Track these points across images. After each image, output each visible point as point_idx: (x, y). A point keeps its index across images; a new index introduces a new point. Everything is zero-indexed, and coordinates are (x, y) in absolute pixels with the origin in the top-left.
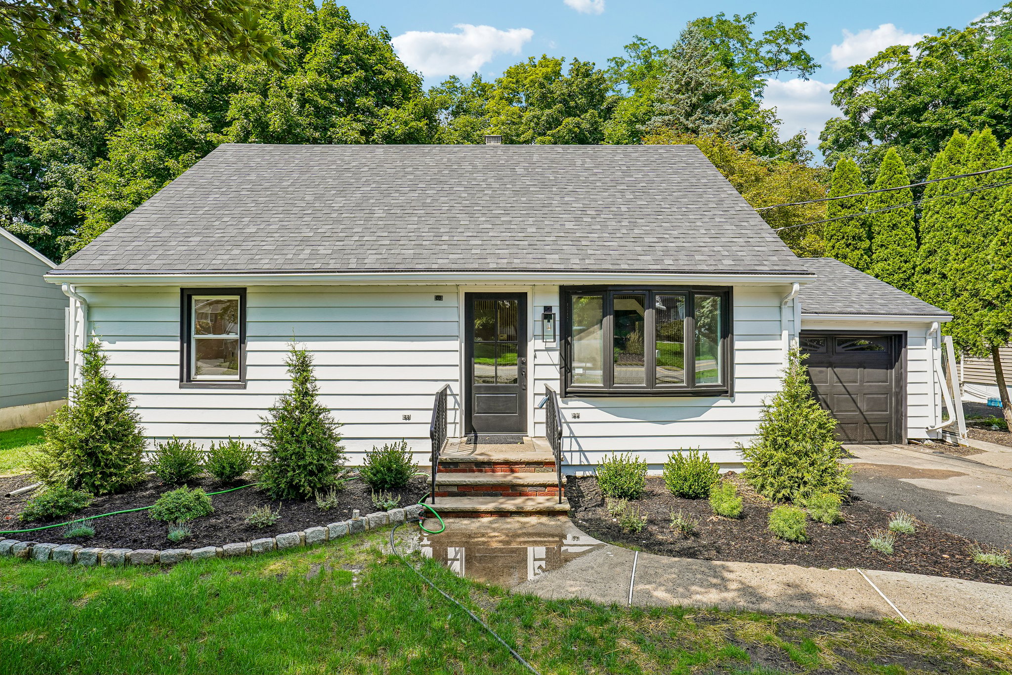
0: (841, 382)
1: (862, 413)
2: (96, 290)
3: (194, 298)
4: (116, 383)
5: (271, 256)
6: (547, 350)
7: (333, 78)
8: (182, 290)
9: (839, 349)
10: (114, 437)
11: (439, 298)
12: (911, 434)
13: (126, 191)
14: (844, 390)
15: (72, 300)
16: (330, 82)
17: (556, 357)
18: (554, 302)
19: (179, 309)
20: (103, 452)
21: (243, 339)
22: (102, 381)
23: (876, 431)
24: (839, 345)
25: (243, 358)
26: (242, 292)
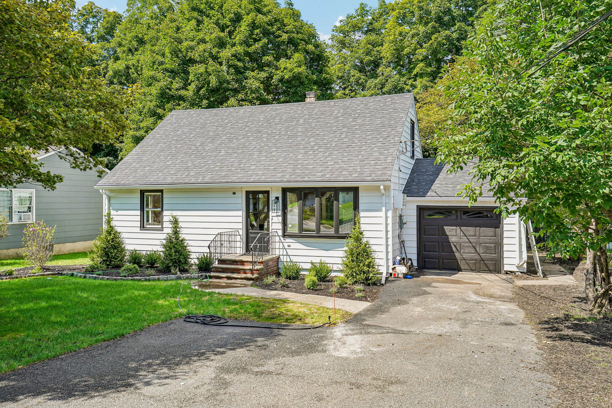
0: (466, 236)
1: (479, 255)
2: (112, 191)
3: (145, 194)
4: (116, 228)
5: (172, 176)
6: (277, 216)
7: (249, 46)
8: (141, 191)
9: (464, 217)
10: (115, 248)
11: (234, 193)
12: (506, 268)
13: (142, 125)
14: (467, 240)
15: (104, 195)
16: (246, 49)
17: (280, 219)
18: (280, 195)
19: (139, 199)
20: (111, 253)
21: (162, 210)
22: (111, 227)
23: (488, 265)
24: (464, 214)
25: (162, 219)
26: (161, 191)
